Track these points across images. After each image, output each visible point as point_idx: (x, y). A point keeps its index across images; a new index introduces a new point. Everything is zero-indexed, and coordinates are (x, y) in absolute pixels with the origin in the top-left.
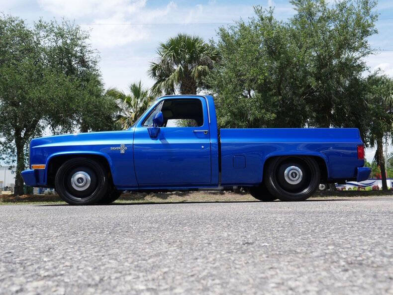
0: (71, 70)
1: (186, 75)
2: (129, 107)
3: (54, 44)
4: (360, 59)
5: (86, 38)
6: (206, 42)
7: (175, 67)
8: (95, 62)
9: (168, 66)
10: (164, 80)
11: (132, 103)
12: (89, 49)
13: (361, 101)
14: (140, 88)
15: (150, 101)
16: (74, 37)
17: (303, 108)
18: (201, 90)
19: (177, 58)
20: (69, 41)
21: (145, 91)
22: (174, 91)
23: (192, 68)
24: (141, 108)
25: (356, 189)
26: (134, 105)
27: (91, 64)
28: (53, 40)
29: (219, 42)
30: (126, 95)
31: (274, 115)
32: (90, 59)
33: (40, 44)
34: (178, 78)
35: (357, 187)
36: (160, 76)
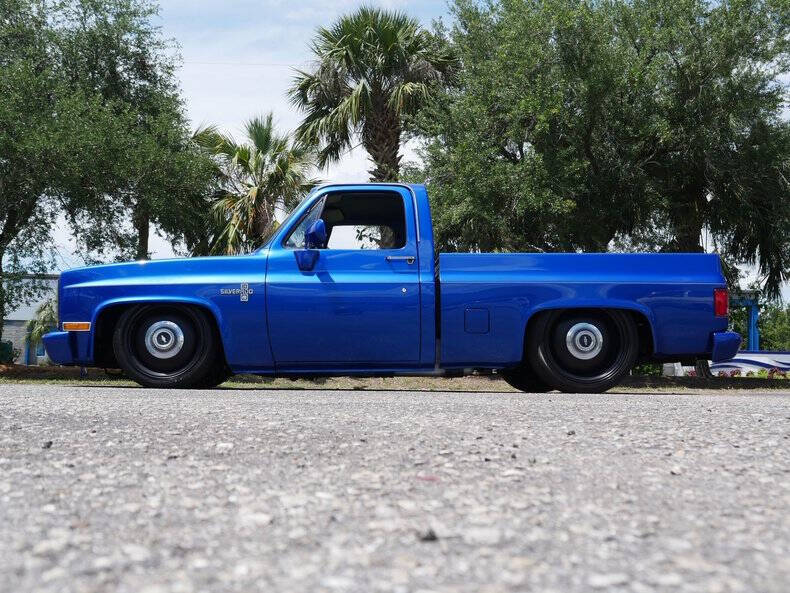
0: (115, 87)
1: (376, 104)
2: (245, 171)
3: (78, 24)
4: (778, 77)
5: (151, 12)
6: (425, 28)
7: (352, 84)
8: (169, 69)
9: (336, 82)
10: (327, 113)
11: (252, 163)
12: (156, 37)
13: (774, 175)
14: (269, 129)
15: (294, 161)
16: (124, 10)
17: (641, 189)
18: (410, 138)
19: (357, 63)
20: (111, 20)
21: (281, 138)
22: (347, 139)
23: (392, 86)
24: (271, 176)
25: (766, 374)
26: (256, 170)
27: (159, 73)
28: (76, 16)
29: (455, 28)
30: (239, 145)
31: (570, 203)
32: (158, 61)
33: (45, 23)
34: (358, 109)
35: (768, 370)
36: (317, 104)
